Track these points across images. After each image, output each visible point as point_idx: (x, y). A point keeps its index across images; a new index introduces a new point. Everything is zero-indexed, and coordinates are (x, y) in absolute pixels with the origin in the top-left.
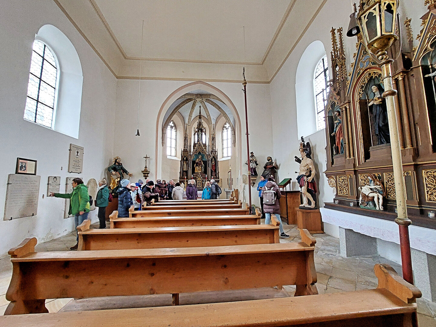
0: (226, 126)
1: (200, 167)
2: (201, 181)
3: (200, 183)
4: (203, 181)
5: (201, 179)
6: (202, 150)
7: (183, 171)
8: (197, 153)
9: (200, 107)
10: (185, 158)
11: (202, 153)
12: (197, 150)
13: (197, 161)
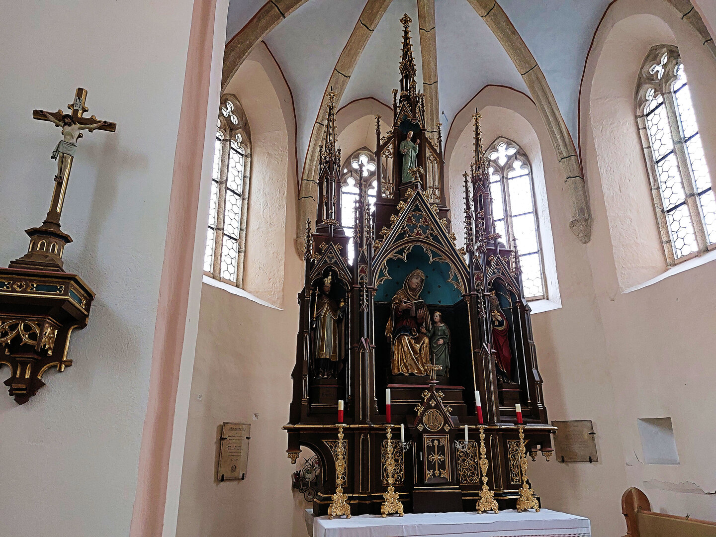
0: (493, 156)
1: (427, 340)
2: (442, 432)
3: (441, 450)
4: (459, 435)
5: (446, 422)
6: (435, 238)
7: (318, 364)
8: (401, 252)
9: (406, 21)
10: (328, 281)
11: (435, 255)
12: (401, 236)
13: (404, 301)
